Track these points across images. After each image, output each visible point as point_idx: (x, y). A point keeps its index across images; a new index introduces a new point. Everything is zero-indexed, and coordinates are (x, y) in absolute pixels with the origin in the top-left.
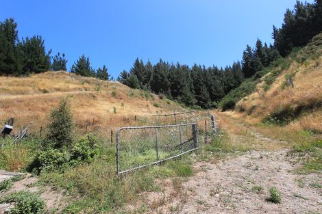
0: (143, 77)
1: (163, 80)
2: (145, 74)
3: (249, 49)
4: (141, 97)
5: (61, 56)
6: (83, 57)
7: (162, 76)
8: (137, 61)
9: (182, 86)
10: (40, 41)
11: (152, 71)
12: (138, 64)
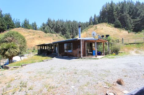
0: (51, 26)
1: (59, 28)
2: (52, 25)
3: (91, 17)
4: (48, 37)
5: (18, 20)
6: (26, 19)
7: (59, 26)
8: (49, 19)
9: (66, 30)
10: (10, 15)
11: (55, 23)
12: (49, 20)
